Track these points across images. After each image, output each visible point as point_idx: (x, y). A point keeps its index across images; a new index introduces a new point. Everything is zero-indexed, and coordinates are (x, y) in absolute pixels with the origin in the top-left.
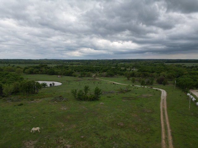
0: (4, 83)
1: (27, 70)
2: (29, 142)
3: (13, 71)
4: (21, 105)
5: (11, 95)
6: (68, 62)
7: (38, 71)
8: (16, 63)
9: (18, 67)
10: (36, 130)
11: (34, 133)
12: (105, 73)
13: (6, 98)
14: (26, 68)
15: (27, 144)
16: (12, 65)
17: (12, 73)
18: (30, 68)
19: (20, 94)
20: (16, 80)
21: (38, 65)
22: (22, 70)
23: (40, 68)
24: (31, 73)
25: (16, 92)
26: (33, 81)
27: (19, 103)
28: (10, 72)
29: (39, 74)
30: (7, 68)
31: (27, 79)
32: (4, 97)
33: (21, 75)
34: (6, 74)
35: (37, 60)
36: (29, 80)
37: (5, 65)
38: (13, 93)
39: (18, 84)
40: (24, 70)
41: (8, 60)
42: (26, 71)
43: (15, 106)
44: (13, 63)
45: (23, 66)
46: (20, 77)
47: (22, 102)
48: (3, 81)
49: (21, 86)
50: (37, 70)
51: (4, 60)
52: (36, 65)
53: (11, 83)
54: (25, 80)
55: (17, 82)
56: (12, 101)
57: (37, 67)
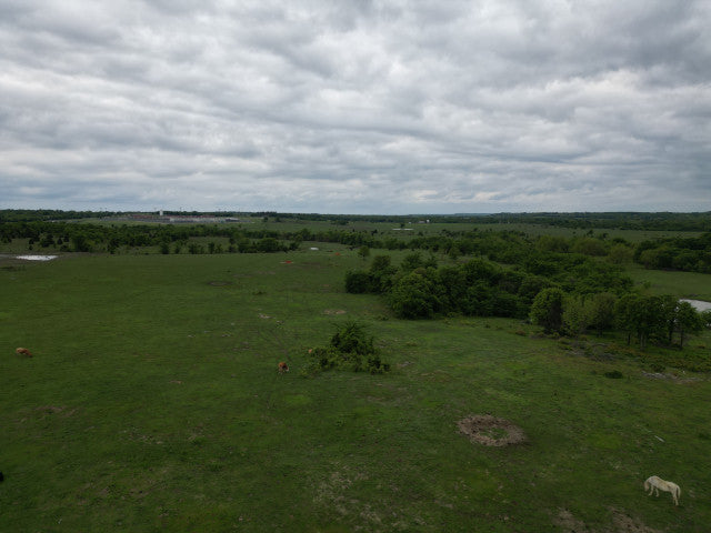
0: (567, 289)
1: (649, 251)
3: (600, 253)
4: (615, 375)
5: (587, 333)
7: (693, 261)
8: (613, 227)
9: (618, 241)
13: (569, 341)
14: (647, 246)
16: (598, 232)
17: (597, 259)
18: (664, 248)
19: (614, 337)
20: (607, 285)
21: (696, 235)
22: (632, 252)
23: (702, 247)
24: (665, 264)
25: (602, 326)
26: (669, 298)
27: (611, 368)
28: (590, 257)
29: (696, 270)
30: (582, 244)
31: (647, 286)
32: (563, 334)
33: (623, 270)
34: (575, 263)
35: (696, 215)
36: (653, 293)
37: (580, 232)
38: (591, 327)
39: (610, 302)
40: (638, 254)
41: (588, 215)
42: (647, 255)
43: (595, 373)
44: (604, 226)
45: (637, 237)
46: (623, 275)
47: (621, 367)
48: (564, 284)
49: (622, 309)
50: (693, 254)
51: (577, 215)
52: (686, 235)
53: (588, 291)
54: (636, 287)
55: (610, 294)
56: (587, 355)
57: (692, 245)
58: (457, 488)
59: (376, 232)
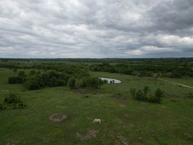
0: (76, 77)
1: (93, 67)
2: (92, 130)
3: (83, 68)
4: (87, 97)
5: (81, 88)
6: (127, 61)
7: (101, 69)
8: (85, 62)
9: (86, 65)
10: (98, 121)
11: (96, 124)
12: (169, 74)
13: (77, 90)
14: (92, 66)
15: (90, 132)
16: (82, 63)
17: (82, 70)
18: (95, 66)
19: (86, 88)
20: (85, 76)
21: (101, 63)
22: (89, 68)
23: (102, 66)
24: (96, 70)
25: (84, 86)
26: (97, 78)
27: (86, 95)
28: (81, 69)
29: (101, 71)
30: (79, 66)
31: (93, 75)
32: (75, 89)
33: (88, 72)
34: (77, 71)
35: (101, 59)
36: (94, 77)
37: (78, 63)
38: (82, 86)
39: (85, 80)
40: (90, 68)
41: (79, 59)
42: (92, 68)
43: (83, 97)
44: (83, 62)
45: (90, 64)
46: (88, 73)
47: (88, 95)
48: (75, 76)
49: (88, 81)
50: (101, 68)
51: (77, 59)
52: (99, 64)
53: (81, 77)
54: (91, 76)
55: (85, 78)
56: (81, 93)
57: (100, 66)
58: (49, 136)
59: (19, 64)
